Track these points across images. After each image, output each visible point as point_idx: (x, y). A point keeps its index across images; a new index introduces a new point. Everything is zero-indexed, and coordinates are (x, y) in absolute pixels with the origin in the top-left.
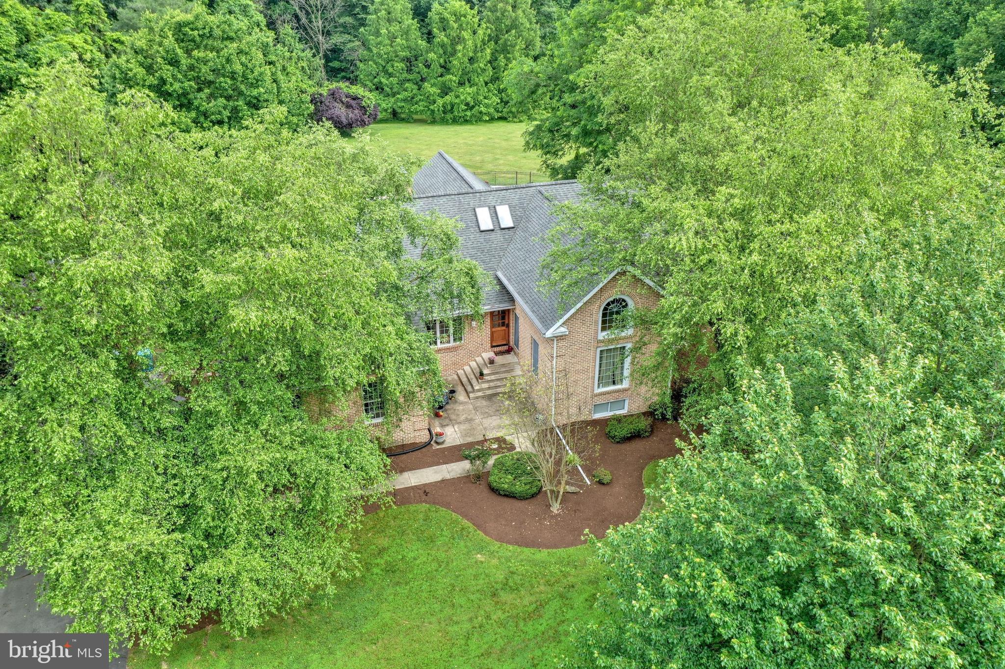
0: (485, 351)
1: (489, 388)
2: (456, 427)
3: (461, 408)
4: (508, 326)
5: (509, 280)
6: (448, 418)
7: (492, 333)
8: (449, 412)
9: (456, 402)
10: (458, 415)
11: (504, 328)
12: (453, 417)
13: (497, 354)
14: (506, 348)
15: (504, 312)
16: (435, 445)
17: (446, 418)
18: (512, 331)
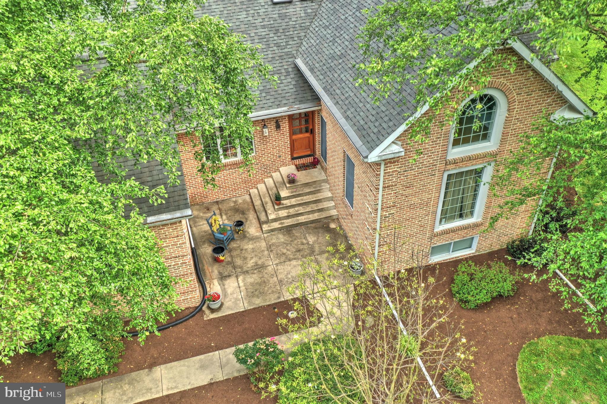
0: (284, 165)
1: (288, 217)
2: (240, 279)
3: (250, 246)
4: (312, 132)
5: (312, 70)
6: (231, 263)
7: (292, 143)
8: (234, 253)
9: (245, 237)
10: (245, 258)
11: (307, 135)
12: (238, 262)
13: (299, 168)
14: (310, 159)
15: (307, 114)
16: (207, 312)
17: (229, 263)
18: (318, 138)
